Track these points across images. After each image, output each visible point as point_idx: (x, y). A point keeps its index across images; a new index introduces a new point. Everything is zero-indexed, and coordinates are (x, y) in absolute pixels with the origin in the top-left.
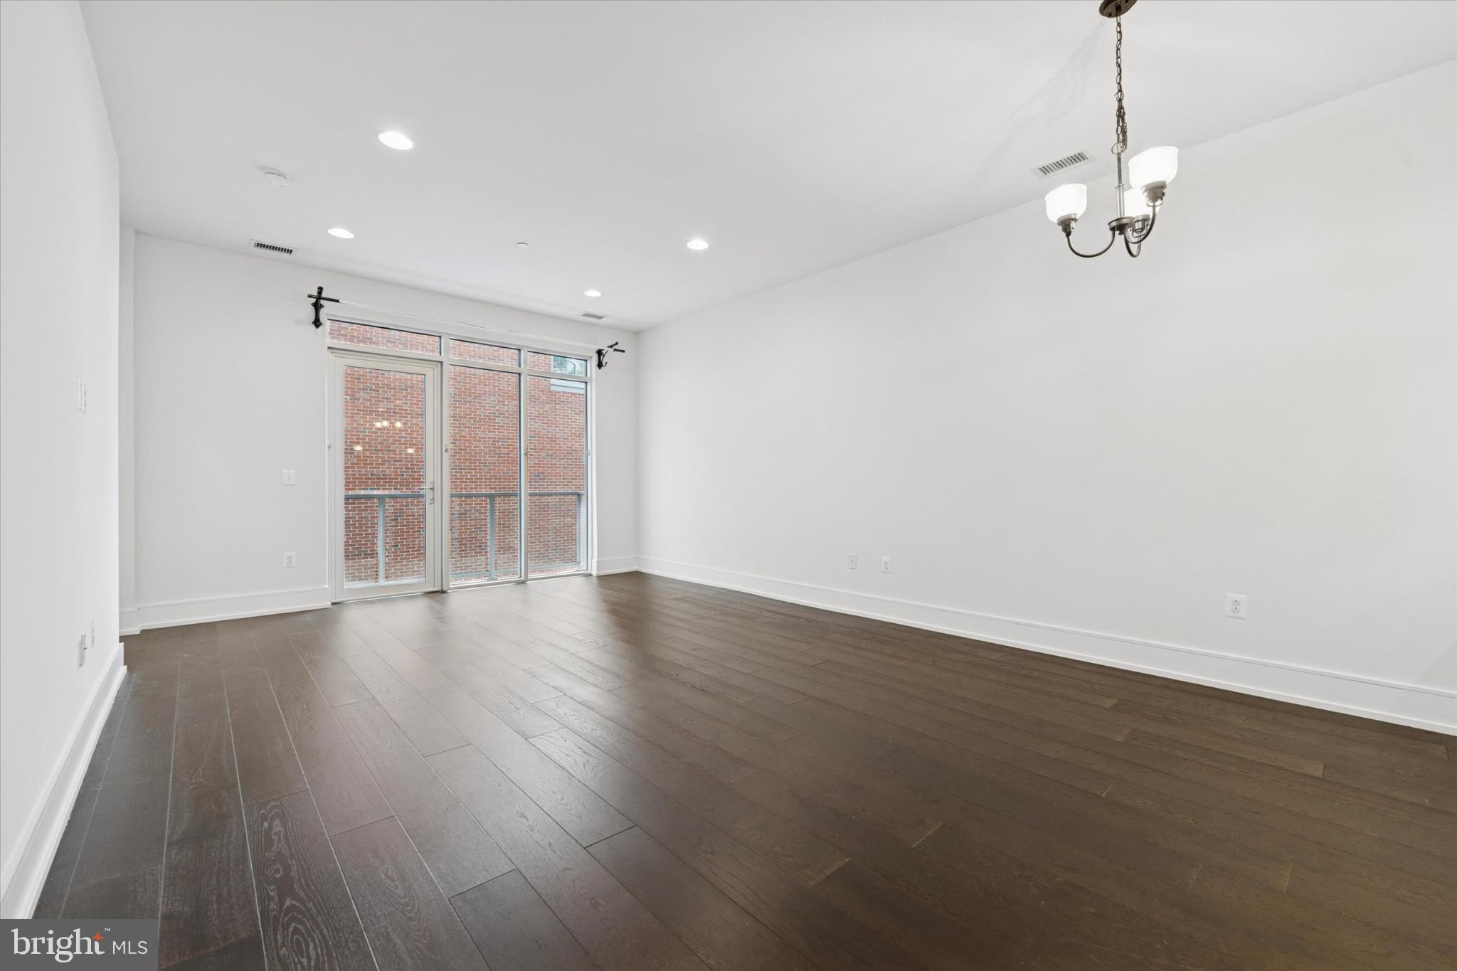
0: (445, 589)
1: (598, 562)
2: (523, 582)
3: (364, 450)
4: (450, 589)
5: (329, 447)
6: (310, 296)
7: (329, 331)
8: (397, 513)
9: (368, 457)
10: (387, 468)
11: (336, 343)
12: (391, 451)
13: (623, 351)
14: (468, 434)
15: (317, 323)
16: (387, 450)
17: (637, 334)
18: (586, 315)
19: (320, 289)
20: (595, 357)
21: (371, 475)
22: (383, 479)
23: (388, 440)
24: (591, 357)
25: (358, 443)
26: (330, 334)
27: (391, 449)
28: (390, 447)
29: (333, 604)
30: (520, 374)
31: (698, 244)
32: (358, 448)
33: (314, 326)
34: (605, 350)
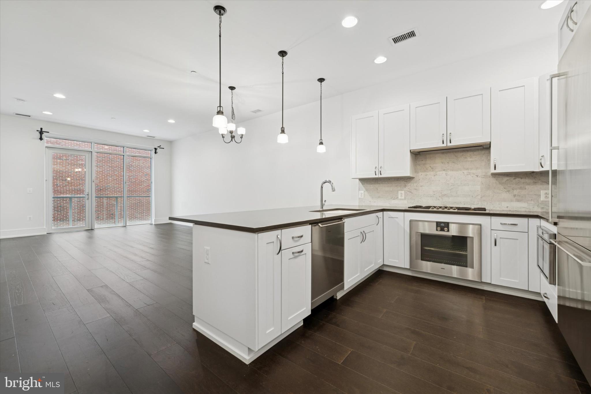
0: (93, 229)
1: (154, 220)
2: (125, 226)
3: (71, 180)
4: (95, 229)
5: (46, 180)
6: (37, 131)
7: (46, 141)
9: (73, 182)
10: (81, 187)
11: (49, 145)
12: (83, 180)
13: (163, 148)
14: (118, 174)
15: (41, 139)
16: (81, 180)
17: (171, 143)
18: (148, 136)
19: (41, 129)
20: (154, 150)
21: (74, 189)
22: (79, 191)
23: (82, 176)
25: (69, 177)
26: (46, 142)
28: (82, 178)
29: (47, 233)
30: (124, 156)
31: (171, 121)
32: (69, 179)
33: (40, 140)
34: (157, 148)
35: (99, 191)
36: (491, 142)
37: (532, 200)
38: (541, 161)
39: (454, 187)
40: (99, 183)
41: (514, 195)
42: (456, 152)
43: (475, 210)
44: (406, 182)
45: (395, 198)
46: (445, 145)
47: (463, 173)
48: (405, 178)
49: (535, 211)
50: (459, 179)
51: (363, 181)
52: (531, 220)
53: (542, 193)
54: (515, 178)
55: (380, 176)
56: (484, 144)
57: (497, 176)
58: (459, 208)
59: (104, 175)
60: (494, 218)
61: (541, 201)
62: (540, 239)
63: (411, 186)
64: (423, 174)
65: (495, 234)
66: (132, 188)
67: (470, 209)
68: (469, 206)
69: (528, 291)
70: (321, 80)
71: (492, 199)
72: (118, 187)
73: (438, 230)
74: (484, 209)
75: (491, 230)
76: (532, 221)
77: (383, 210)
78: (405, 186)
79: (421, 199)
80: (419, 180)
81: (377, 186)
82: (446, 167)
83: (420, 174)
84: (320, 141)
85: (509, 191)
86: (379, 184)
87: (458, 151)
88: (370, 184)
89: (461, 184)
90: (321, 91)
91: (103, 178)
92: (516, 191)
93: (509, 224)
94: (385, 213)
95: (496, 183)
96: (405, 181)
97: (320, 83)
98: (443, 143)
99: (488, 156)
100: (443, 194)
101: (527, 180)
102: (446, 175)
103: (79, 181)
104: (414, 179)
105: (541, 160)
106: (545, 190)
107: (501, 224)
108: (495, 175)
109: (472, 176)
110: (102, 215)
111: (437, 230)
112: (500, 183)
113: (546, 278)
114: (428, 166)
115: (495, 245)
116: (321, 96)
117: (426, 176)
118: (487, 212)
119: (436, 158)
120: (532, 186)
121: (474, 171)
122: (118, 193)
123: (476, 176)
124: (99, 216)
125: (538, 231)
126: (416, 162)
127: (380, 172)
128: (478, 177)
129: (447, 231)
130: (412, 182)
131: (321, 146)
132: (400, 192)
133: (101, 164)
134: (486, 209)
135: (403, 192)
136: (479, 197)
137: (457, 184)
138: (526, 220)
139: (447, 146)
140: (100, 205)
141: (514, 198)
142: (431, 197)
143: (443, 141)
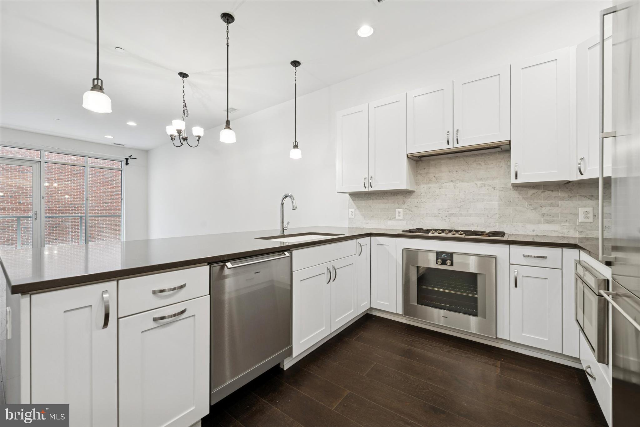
8: (56, 225)
10: (51, 204)
12: (52, 197)
13: (136, 159)
14: (96, 189)
17: (146, 152)
18: (114, 144)
20: (125, 161)
24: (123, 160)
27: (53, 196)
30: (85, 167)
31: (132, 124)
34: (128, 158)
35: (74, 209)
36: (511, 141)
37: (566, 221)
38: (580, 166)
39: (464, 203)
40: (73, 200)
41: (542, 214)
42: (467, 156)
43: (489, 236)
44: (405, 196)
45: (392, 218)
46: (451, 146)
47: (476, 184)
48: (404, 192)
49: (570, 236)
50: (471, 192)
51: (355, 195)
52: (566, 251)
53: (581, 211)
54: (544, 191)
55: (371, 189)
56: (501, 143)
57: (520, 188)
58: (468, 233)
59: (79, 191)
60: (514, 248)
61: (578, 222)
62: (579, 281)
63: (411, 203)
64: (425, 186)
65: (516, 270)
66: (114, 205)
67: (483, 234)
68: (483, 230)
69: (561, 355)
70: (296, 64)
71: (513, 219)
72: (97, 205)
73: (439, 263)
74: (502, 234)
75: (510, 264)
76: (568, 252)
77: (370, 235)
78: (404, 202)
79: (422, 219)
80: (421, 194)
81: (370, 202)
82: (454, 177)
83: (422, 186)
84: (295, 144)
85: (535, 209)
86: (373, 200)
87: (469, 156)
88: (362, 200)
89: (474, 199)
90: (296, 78)
91: (78, 194)
92: (546, 208)
93: (535, 257)
94: (372, 238)
95: (518, 198)
96: (403, 196)
97: (294, 67)
98: (448, 144)
99: (508, 161)
100: (450, 212)
101: (561, 194)
102: (455, 188)
103: (48, 198)
104: (414, 194)
105: (580, 164)
106: (585, 207)
107: (524, 256)
108: (518, 187)
109: (487, 189)
110: (77, 237)
111: (437, 263)
112: (524, 198)
113: (593, 350)
114: (431, 176)
115: (516, 286)
116: (295, 85)
117: (429, 189)
118: (505, 238)
119: (441, 165)
120: (566, 202)
121: (489, 182)
122: (96, 212)
123: (493, 188)
124: (74, 239)
125: (577, 269)
126: (417, 171)
127: (371, 184)
128: (494, 189)
129: (450, 265)
130: (412, 197)
131: (296, 149)
132: (397, 210)
133: (76, 178)
134: (505, 233)
135: (401, 210)
136: (497, 216)
137: (468, 199)
138: (558, 251)
139: (453, 148)
140: (74, 226)
141: (543, 218)
142: (436, 216)
143: (448, 142)
